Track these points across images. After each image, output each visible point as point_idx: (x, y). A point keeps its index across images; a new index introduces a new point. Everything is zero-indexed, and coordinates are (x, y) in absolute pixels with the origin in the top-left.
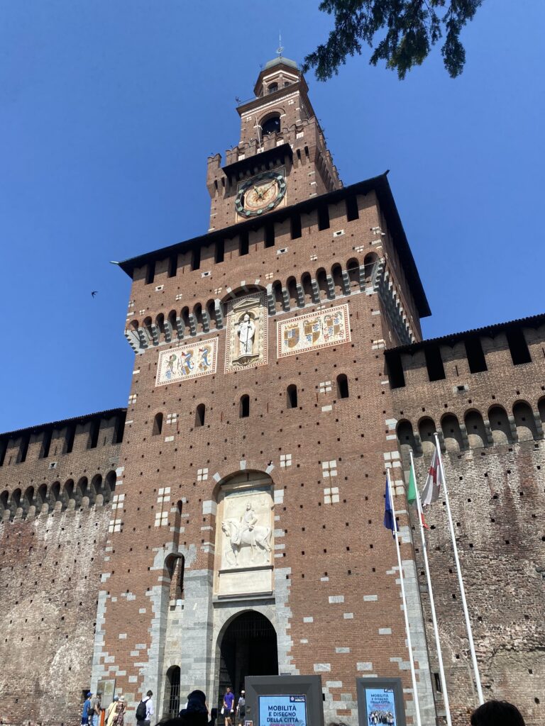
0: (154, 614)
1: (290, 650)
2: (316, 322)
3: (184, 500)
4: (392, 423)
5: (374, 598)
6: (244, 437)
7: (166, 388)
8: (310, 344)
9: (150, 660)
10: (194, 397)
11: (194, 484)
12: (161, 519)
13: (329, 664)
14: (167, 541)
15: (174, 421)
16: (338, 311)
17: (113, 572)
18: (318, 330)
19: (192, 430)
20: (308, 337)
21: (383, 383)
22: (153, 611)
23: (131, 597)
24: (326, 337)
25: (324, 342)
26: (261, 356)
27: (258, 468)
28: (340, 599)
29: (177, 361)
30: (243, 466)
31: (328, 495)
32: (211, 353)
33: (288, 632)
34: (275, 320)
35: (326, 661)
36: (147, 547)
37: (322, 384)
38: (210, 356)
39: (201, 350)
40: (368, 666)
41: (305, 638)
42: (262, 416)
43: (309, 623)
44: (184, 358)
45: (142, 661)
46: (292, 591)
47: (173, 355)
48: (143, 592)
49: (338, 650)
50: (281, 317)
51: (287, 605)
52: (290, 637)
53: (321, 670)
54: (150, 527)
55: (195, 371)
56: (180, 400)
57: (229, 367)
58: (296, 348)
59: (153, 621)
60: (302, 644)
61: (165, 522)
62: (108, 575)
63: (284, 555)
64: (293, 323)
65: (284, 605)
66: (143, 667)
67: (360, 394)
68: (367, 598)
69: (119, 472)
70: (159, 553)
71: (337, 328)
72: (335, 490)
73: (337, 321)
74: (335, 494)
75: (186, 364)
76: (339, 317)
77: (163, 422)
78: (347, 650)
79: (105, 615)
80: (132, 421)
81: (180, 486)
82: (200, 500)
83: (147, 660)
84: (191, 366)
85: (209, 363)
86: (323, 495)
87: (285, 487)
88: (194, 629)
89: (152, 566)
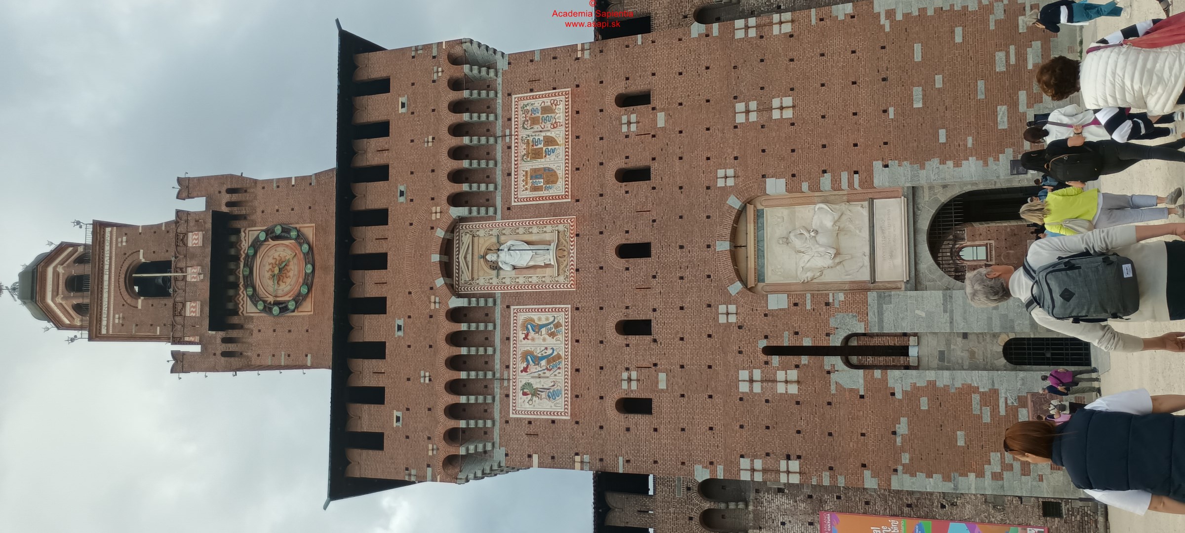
0: (929, 382)
1: (981, 162)
2: (528, 143)
3: (763, 343)
4: (697, 29)
5: (918, 47)
6: (681, 247)
7: (577, 396)
8: (560, 150)
9: (996, 387)
10: (601, 342)
11: (740, 327)
12: (786, 382)
13: (999, 108)
14: (822, 367)
15: (634, 375)
16: (520, 109)
17: (864, 466)
18: (542, 138)
19: (655, 341)
20: (548, 153)
21: (639, 42)
22: (926, 384)
23: (903, 428)
24: (555, 126)
25: (563, 128)
26: (561, 228)
27: (730, 221)
28: (918, 92)
29: (532, 381)
30: (724, 246)
31: (782, 113)
33: (957, 165)
34: (509, 209)
35: (995, 113)
36: (829, 404)
37: (624, 129)
38: (540, 319)
40: (1000, 56)
41: (965, 140)
42: (654, 221)
43: (947, 135)
45: (998, 400)
46: (906, 159)
47: (522, 389)
48: (897, 403)
49: (981, 96)
50: (507, 198)
51: (922, 167)
52: (964, 162)
53: (1006, 119)
54: (798, 403)
55: (559, 345)
56: (601, 368)
57: (565, 282)
58: (561, 173)
59: (940, 384)
60: (973, 144)
61: (793, 374)
62: (867, 473)
63: (856, 172)
65: (922, 171)
66: (1006, 399)
67: (649, 73)
68: (918, 57)
69: (702, 474)
70: (839, 380)
71: (546, 110)
72: (776, 103)
73: (533, 111)
74: (782, 103)
75: (543, 363)
76: (528, 108)
77: (632, 396)
78: (981, 84)
79: (929, 475)
80: (621, 459)
81: (740, 352)
82: (766, 315)
83: (995, 392)
84: (549, 352)
85: (551, 319)
86: (782, 120)
87: (764, 176)
88: (952, 312)
89: (858, 390)
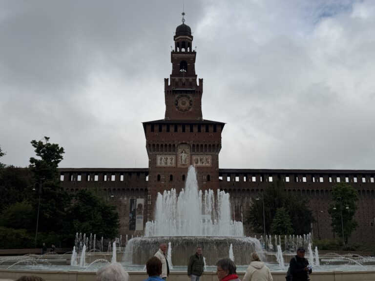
7: (160, 168)
8: (201, 165)
10: (169, 172)
15: (164, 178)
16: (209, 157)
18: (203, 161)
19: (169, 181)
21: (218, 179)
26: (188, 165)
29: (163, 159)
34: (192, 155)
38: (173, 161)
39: (170, 158)
55: (169, 164)
56: (165, 172)
57: (179, 166)
64: (197, 157)
73: (208, 160)
75: (166, 161)
77: (160, 177)
80: (150, 175)
84: (167, 163)
85: (173, 163)
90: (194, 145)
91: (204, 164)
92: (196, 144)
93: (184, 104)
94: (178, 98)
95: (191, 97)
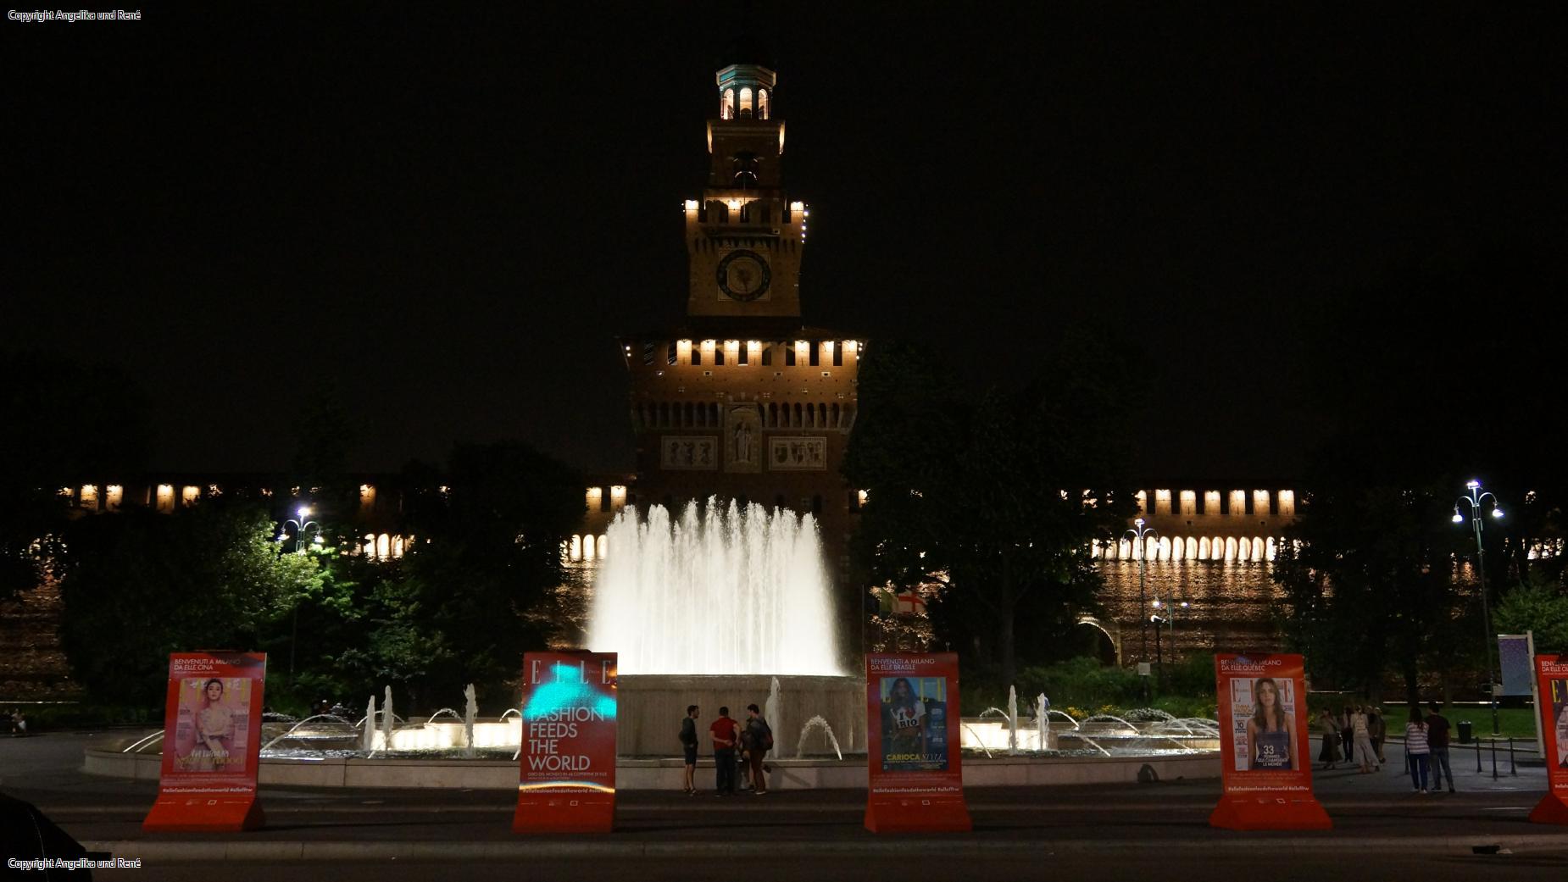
2: (800, 446)
7: (672, 473)
8: (795, 464)
10: (698, 486)
16: (818, 441)
18: (802, 453)
20: (795, 458)
24: (808, 461)
25: (805, 465)
29: (680, 448)
32: (712, 450)
34: (768, 434)
37: (803, 499)
38: (711, 453)
39: (702, 445)
44: (686, 449)
47: (677, 444)
50: (773, 433)
55: (698, 464)
58: (784, 464)
64: (781, 442)
67: (829, 512)
71: (817, 456)
73: (817, 449)
75: (689, 454)
76: (819, 446)
84: (694, 458)
85: (710, 459)
90: (773, 407)
91: (804, 464)
92: (779, 405)
93: (744, 277)
94: (728, 259)
95: (766, 257)
